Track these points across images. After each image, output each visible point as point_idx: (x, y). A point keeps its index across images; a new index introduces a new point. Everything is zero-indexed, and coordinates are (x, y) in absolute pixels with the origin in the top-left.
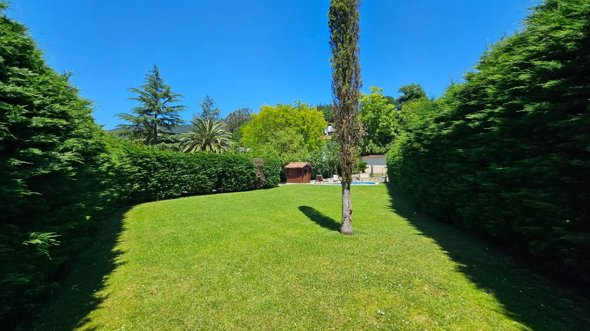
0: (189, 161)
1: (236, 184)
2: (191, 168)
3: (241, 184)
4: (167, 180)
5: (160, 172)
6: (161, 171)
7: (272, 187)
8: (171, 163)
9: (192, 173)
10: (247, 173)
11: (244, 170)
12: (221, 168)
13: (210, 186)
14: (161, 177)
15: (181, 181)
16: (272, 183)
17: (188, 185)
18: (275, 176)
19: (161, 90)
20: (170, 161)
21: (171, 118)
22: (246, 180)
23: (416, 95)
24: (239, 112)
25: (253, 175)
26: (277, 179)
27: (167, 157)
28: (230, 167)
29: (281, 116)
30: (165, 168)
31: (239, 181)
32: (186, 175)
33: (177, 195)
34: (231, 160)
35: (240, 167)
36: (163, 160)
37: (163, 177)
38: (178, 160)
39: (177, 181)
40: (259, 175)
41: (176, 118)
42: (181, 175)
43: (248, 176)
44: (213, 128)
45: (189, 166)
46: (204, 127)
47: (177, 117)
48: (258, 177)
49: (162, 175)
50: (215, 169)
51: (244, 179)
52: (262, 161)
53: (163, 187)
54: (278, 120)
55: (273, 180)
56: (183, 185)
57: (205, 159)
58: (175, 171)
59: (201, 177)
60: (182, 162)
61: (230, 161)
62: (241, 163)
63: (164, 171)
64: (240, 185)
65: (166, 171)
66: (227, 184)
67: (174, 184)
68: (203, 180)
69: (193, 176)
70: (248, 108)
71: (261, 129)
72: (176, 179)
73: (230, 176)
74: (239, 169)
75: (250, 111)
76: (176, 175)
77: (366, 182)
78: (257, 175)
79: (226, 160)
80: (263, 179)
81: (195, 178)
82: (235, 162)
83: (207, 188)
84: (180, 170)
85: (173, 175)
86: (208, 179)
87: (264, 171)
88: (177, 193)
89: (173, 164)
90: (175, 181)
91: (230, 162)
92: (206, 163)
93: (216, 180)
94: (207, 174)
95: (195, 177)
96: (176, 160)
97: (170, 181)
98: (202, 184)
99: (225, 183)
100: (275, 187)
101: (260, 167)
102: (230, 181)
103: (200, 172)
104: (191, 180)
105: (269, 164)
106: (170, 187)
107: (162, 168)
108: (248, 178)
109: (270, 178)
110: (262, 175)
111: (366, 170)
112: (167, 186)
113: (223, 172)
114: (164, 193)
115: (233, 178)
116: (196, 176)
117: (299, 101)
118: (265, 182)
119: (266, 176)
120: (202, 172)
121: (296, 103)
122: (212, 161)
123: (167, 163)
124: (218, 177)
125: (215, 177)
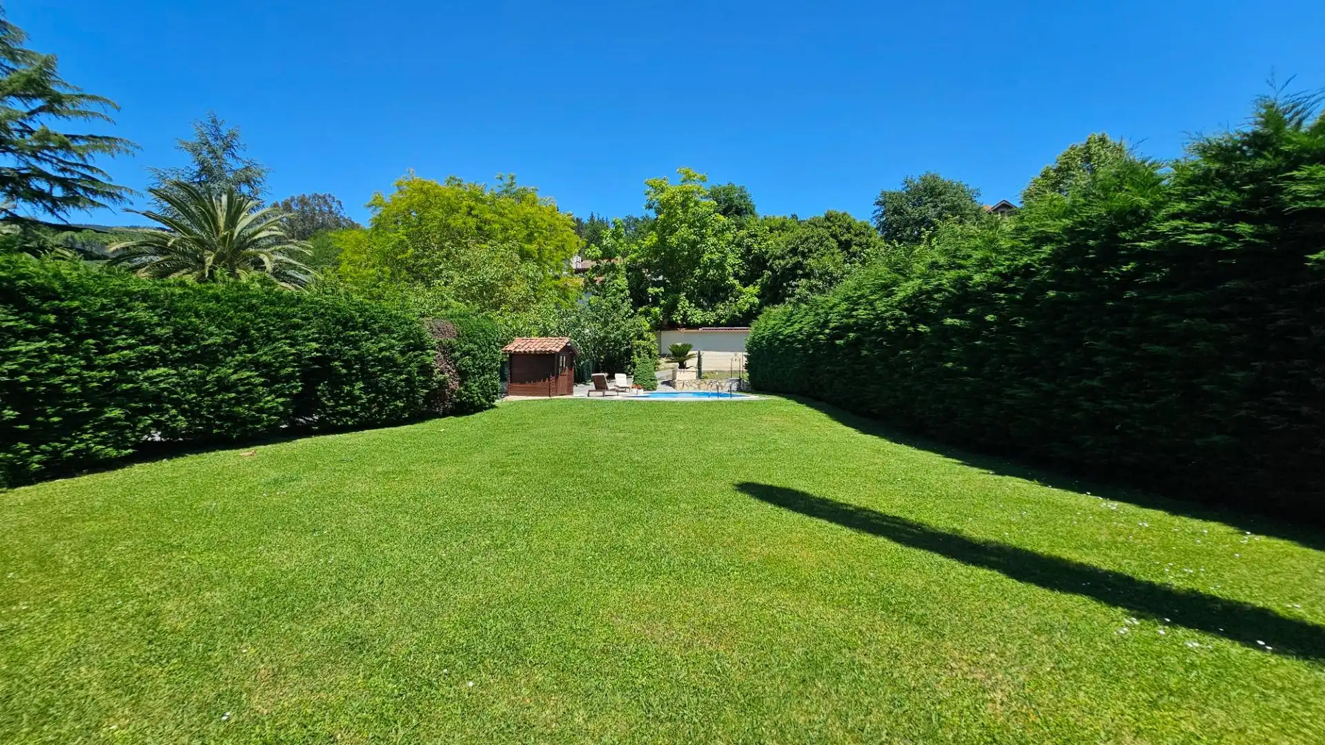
0: (172, 311)
1: (370, 401)
2: (187, 341)
3: (388, 401)
4: (55, 394)
5: (17, 352)
6: (24, 349)
7: (480, 408)
8: (82, 314)
9: (190, 360)
10: (406, 365)
11: (397, 355)
12: (315, 345)
13: (270, 411)
14: (24, 378)
15: (136, 393)
16: (479, 397)
17: (174, 412)
18: (488, 376)
19: (11, 65)
20: (76, 304)
21: (61, 175)
22: (402, 387)
23: (737, 208)
24: (303, 202)
25: (426, 370)
26: (492, 384)
27: (57, 285)
28: (346, 341)
29: (465, 209)
30: (42, 335)
31: (379, 391)
32: (161, 370)
33: (115, 453)
34: (352, 318)
35: (382, 345)
36: (30, 298)
37: (30, 375)
38: (120, 305)
39: (116, 394)
40: (443, 372)
41: (83, 175)
42: (135, 369)
43: (409, 373)
44: (244, 221)
45: (176, 333)
46: (208, 211)
47: (88, 173)
48: (441, 377)
49: (27, 366)
50: (291, 345)
51: (397, 385)
52: (450, 326)
53: (33, 424)
54: (457, 221)
55: (481, 387)
56: (146, 411)
57: (251, 308)
58: (102, 351)
59: (235, 377)
60: (141, 313)
61: (347, 321)
62: (385, 329)
63: (40, 350)
64: (381, 406)
65: (53, 350)
66: (337, 402)
67: (99, 407)
68: (241, 389)
69: (198, 372)
70: (330, 196)
71: (402, 242)
72: (107, 387)
73: (349, 375)
74: (381, 350)
75: (335, 205)
76: (109, 368)
77: (691, 389)
78: (436, 371)
79: (334, 316)
80: (454, 385)
81: (206, 383)
82: (365, 327)
83: (259, 421)
84: (130, 347)
85: (90, 367)
86: (263, 384)
87: (456, 360)
88: (117, 446)
89: (92, 320)
90: (108, 395)
91: (347, 323)
92: (252, 321)
93: (296, 387)
94: (257, 364)
95: (203, 377)
96: (105, 301)
97: (74, 395)
98: (238, 402)
99: (328, 400)
100: (486, 409)
101: (444, 348)
102: (350, 393)
103: (226, 356)
104: (188, 388)
105: (470, 338)
106: (74, 424)
107: (27, 336)
108: (409, 381)
109: (475, 382)
110: (449, 371)
111: (689, 363)
112: (56, 419)
113: (324, 361)
114: (43, 452)
115: (357, 380)
116: (209, 372)
117: (512, 178)
118: (460, 394)
119: (463, 375)
120: (238, 357)
121: (501, 183)
122: (277, 315)
123: (56, 311)
124: (304, 378)
125: (289, 377)
